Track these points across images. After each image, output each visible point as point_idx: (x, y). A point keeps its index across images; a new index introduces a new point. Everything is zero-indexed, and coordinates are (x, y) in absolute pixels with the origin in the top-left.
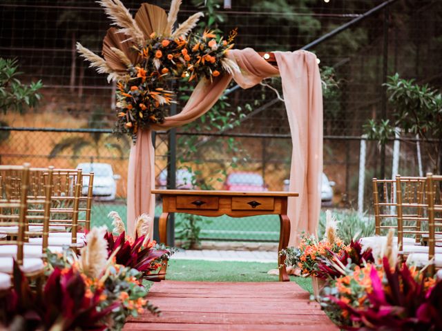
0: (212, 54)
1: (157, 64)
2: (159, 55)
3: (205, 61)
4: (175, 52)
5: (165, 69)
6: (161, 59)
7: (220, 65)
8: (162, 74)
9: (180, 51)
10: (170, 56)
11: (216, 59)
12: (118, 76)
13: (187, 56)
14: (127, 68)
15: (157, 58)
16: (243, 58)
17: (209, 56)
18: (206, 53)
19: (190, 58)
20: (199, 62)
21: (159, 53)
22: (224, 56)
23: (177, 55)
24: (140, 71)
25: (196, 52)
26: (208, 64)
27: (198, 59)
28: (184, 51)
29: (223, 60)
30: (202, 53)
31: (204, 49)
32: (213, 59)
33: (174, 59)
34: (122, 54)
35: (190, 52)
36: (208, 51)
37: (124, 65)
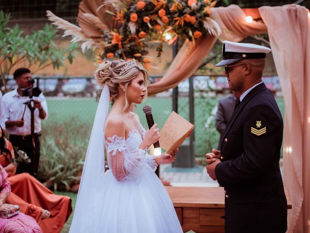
0: (192, 14)
1: (132, 28)
2: (134, 18)
3: (185, 22)
4: (152, 14)
5: (142, 33)
6: (137, 22)
7: (201, 25)
8: (140, 38)
9: (157, 13)
10: (147, 19)
11: (197, 19)
12: (94, 42)
13: (165, 18)
14: (103, 34)
15: (133, 22)
16: (228, 16)
17: (188, 16)
18: (186, 13)
19: (168, 20)
20: (177, 23)
21: (134, 16)
22: (207, 15)
23: (154, 17)
24: (115, 36)
25: (175, 13)
26: (188, 25)
27: (176, 21)
28: (162, 12)
29: (205, 20)
30: (181, 13)
31: (184, 9)
32: (193, 19)
33: (151, 22)
34: (97, 20)
35: (168, 12)
36: (187, 10)
37: (99, 30)
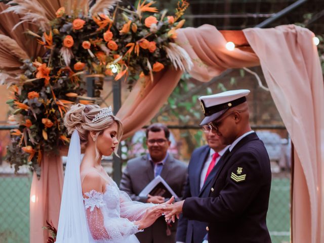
0: (151, 38)
1: (66, 56)
2: (68, 42)
3: (141, 49)
4: (94, 37)
5: (79, 63)
6: (72, 49)
7: (163, 53)
8: (76, 72)
9: (100, 35)
10: (86, 44)
11: (157, 45)
12: (8, 76)
13: (113, 43)
14: (22, 64)
15: (66, 47)
17: (146, 41)
18: (142, 37)
19: (117, 46)
20: (130, 51)
21: (68, 40)
22: (171, 40)
23: (98, 42)
24: (41, 68)
25: (126, 36)
26: (145, 53)
27: (129, 48)
28: (108, 35)
29: (169, 47)
30: (136, 37)
31: (139, 31)
32: (151, 46)
33: (93, 48)
34: (13, 43)
35: (116, 35)
36: (144, 33)
37: (16, 59)
